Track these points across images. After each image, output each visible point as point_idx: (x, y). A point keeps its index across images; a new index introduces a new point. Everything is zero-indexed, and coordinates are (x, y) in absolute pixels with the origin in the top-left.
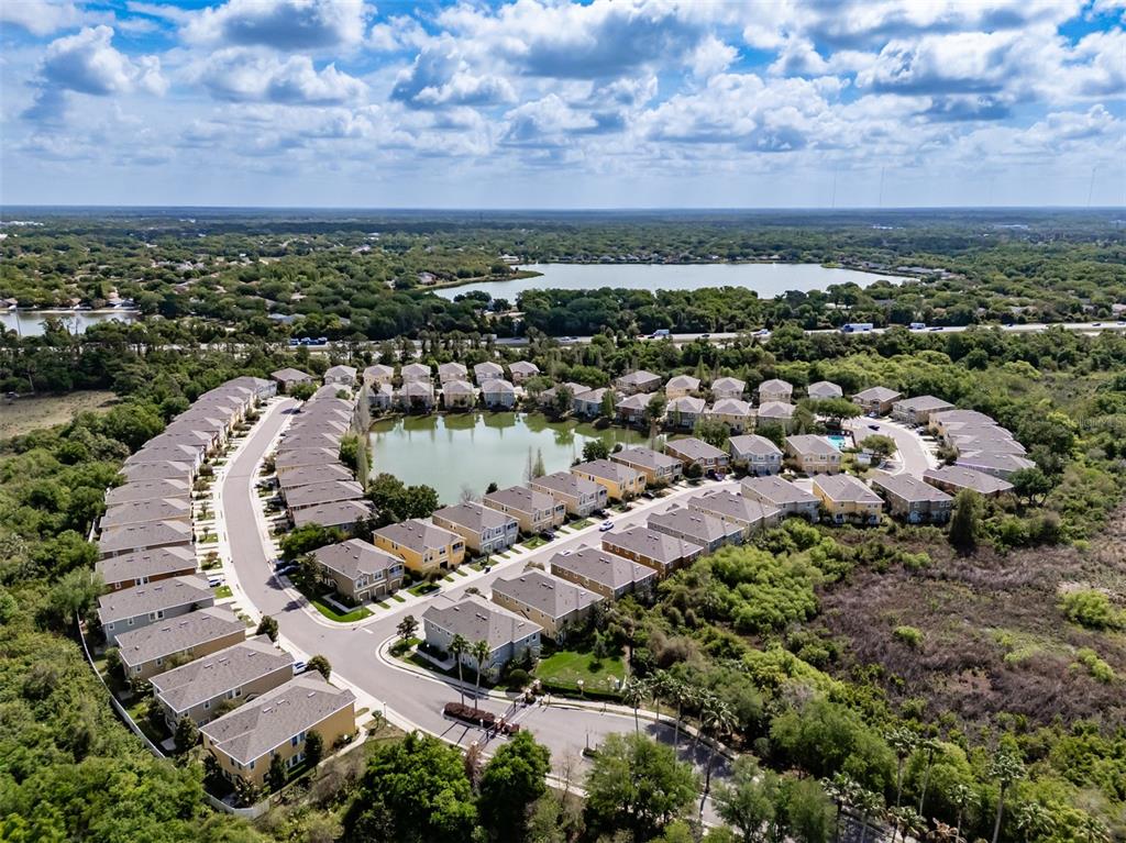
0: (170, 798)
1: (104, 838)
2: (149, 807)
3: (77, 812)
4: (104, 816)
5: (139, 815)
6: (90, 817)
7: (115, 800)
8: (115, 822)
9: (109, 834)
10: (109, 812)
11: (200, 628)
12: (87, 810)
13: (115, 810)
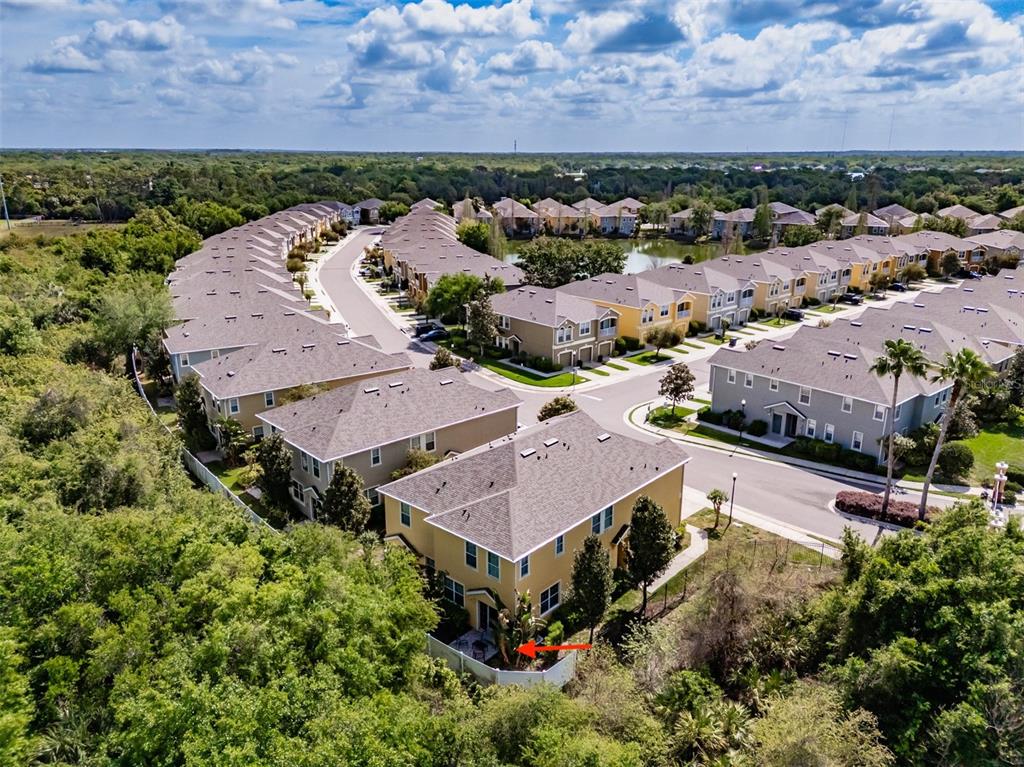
0: (366, 624)
1: (160, 752)
2: (312, 648)
3: (77, 645)
4: (162, 666)
5: (281, 671)
6: (117, 668)
7: (197, 618)
8: (199, 691)
9: (179, 734)
10: (180, 654)
11: (336, 355)
12: (107, 641)
13: (199, 649)
